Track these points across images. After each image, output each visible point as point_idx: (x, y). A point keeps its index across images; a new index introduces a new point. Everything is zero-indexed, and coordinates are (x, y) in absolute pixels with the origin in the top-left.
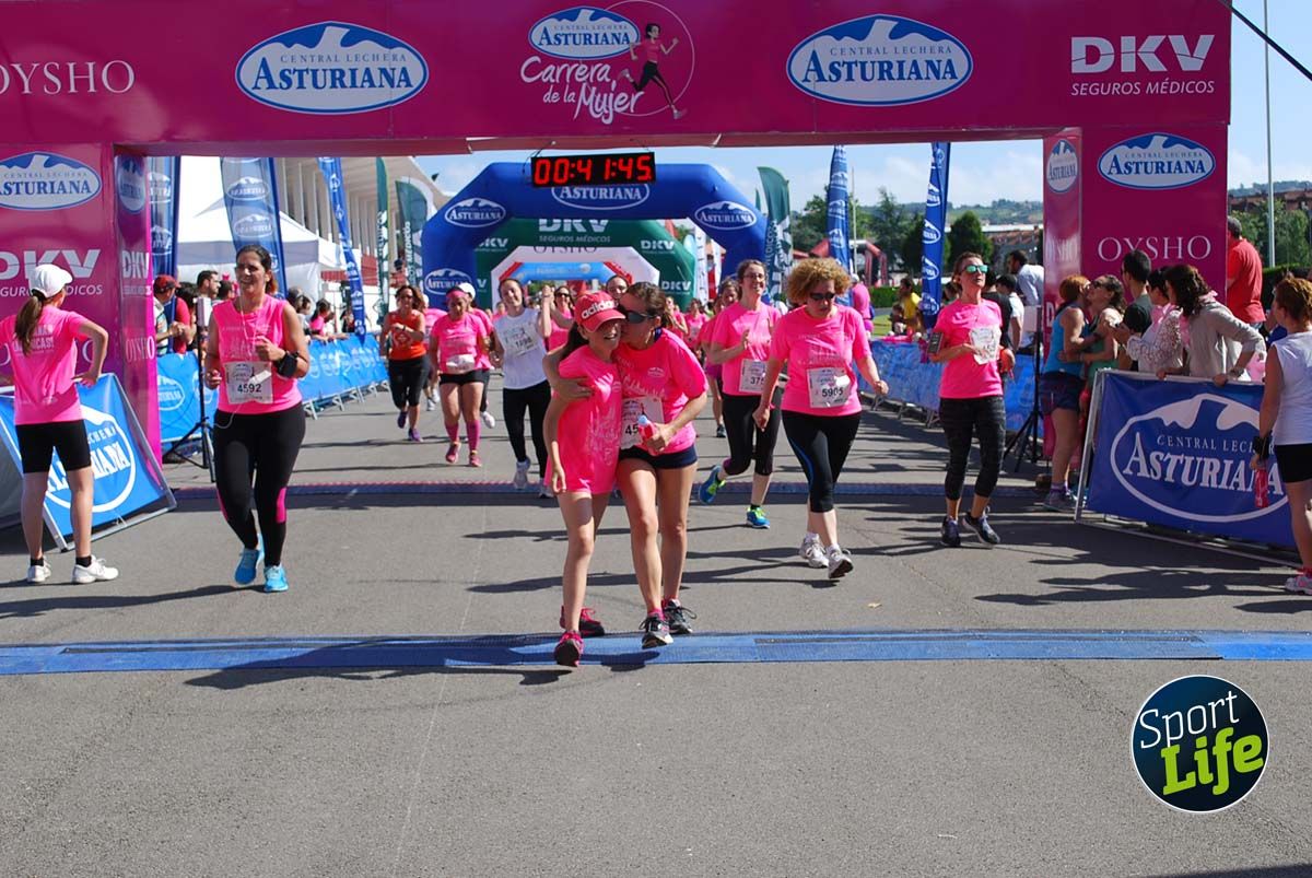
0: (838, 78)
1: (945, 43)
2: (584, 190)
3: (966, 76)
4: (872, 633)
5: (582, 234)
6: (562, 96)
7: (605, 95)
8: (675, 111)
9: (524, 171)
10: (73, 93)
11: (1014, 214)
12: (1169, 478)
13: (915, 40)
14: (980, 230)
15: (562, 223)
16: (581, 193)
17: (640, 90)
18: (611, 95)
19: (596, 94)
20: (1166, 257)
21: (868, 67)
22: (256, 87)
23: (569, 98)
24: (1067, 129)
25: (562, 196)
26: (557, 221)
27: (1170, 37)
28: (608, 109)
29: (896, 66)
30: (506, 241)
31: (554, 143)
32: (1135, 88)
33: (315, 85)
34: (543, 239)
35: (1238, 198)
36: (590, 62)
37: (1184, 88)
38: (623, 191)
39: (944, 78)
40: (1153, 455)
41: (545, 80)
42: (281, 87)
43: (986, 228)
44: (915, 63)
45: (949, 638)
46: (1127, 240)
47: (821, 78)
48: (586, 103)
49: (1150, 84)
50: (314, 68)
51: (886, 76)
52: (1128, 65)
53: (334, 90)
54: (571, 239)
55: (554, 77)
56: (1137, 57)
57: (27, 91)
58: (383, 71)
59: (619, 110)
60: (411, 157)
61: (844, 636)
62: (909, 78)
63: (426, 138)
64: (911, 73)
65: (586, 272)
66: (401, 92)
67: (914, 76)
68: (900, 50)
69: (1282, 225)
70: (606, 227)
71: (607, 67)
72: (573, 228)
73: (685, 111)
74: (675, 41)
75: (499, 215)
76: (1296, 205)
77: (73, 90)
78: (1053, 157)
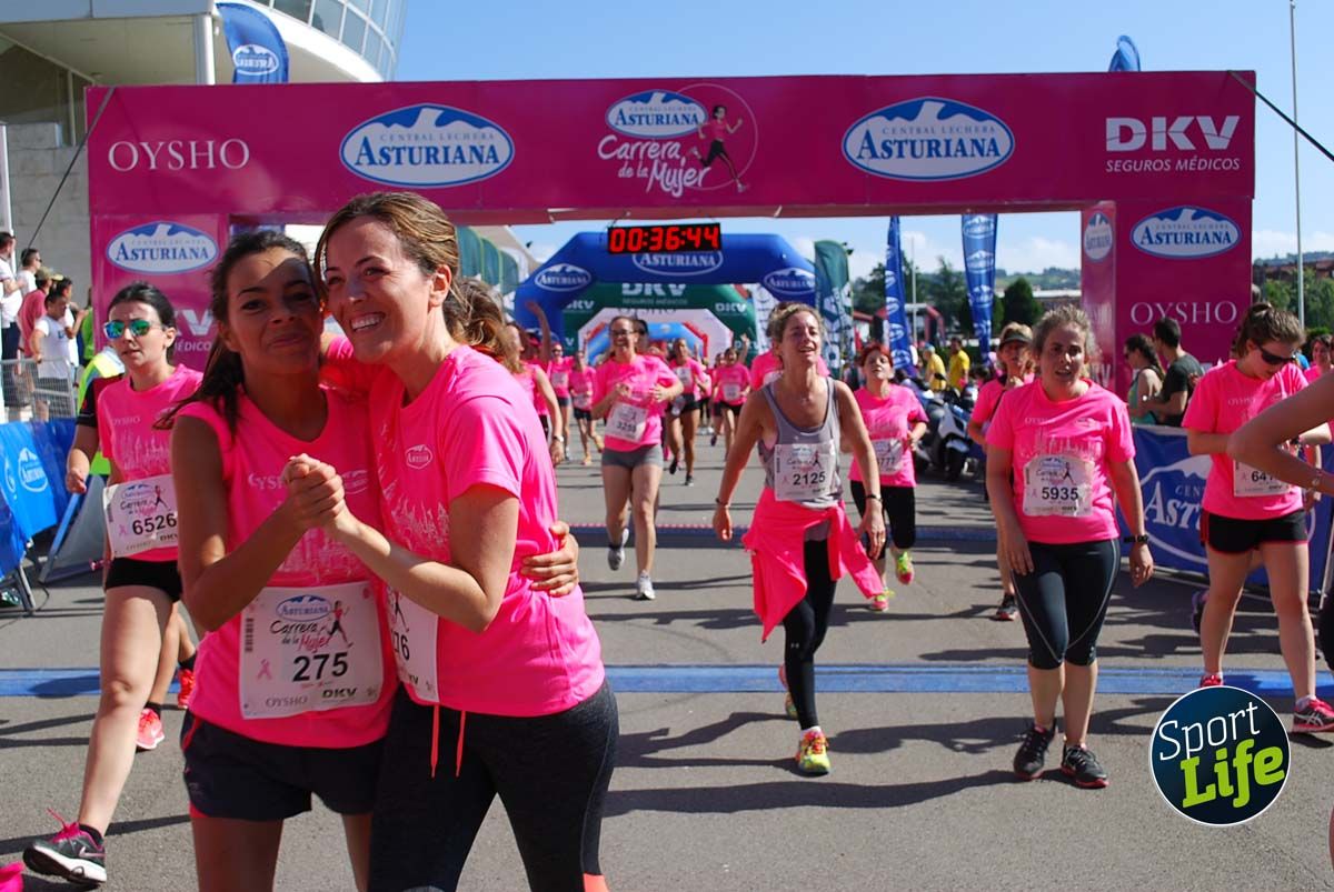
0: (890, 155)
1: (989, 123)
2: (663, 257)
3: (1008, 154)
4: (908, 666)
5: (662, 297)
6: (635, 171)
7: (675, 171)
8: (740, 186)
9: (601, 240)
10: (194, 170)
11: (1064, 281)
12: (1184, 524)
13: (961, 120)
14: (1031, 295)
15: (643, 288)
16: (660, 259)
17: (706, 166)
18: (681, 171)
19: (667, 169)
20: (1195, 320)
21: (918, 145)
22: (358, 163)
23: (642, 173)
24: (1102, 203)
25: (642, 263)
26: (639, 286)
27: (1200, 119)
28: (677, 183)
29: (943, 145)
30: (592, 303)
31: (628, 214)
32: (1166, 165)
33: (412, 161)
34: (626, 301)
35: (1272, 266)
36: (661, 141)
37: (1211, 164)
38: (698, 259)
39: (988, 155)
40: (1171, 503)
41: (620, 157)
42: (381, 163)
43: (1037, 293)
44: (961, 142)
45: (979, 673)
46: (1159, 305)
47: (874, 155)
48: (658, 178)
49: (1179, 162)
50: (411, 145)
51: (934, 153)
52: (1159, 144)
53: (429, 166)
54: (651, 302)
55: (629, 154)
56: (1168, 137)
57: (153, 166)
58: (473, 149)
59: (688, 184)
60: (506, 227)
61: (882, 670)
62: (956, 156)
63: (511, 209)
64: (957, 150)
65: (667, 332)
66: (489, 168)
67: (960, 154)
68: (947, 130)
69: (1314, 292)
70: (684, 291)
71: (677, 145)
72: (653, 292)
73: (748, 186)
74: (740, 122)
75: (584, 279)
76: (1327, 274)
77: (194, 165)
78: (1090, 228)
